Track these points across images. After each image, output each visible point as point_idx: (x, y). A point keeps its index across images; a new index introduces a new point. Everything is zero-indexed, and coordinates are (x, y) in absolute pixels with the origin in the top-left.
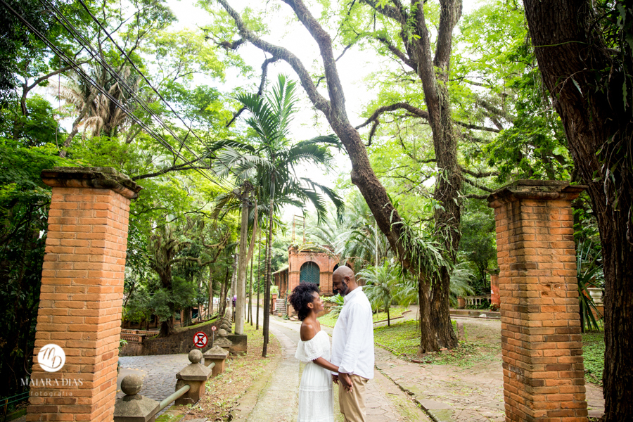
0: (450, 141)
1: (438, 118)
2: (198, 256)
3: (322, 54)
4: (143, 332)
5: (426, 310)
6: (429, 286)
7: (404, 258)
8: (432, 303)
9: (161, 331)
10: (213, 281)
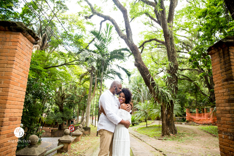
0: (174, 51)
1: (169, 42)
2: (74, 100)
3: (124, 16)
4: (52, 128)
5: (164, 118)
6: (166, 108)
7: (156, 96)
8: (166, 115)
9: (59, 128)
10: (79, 110)
